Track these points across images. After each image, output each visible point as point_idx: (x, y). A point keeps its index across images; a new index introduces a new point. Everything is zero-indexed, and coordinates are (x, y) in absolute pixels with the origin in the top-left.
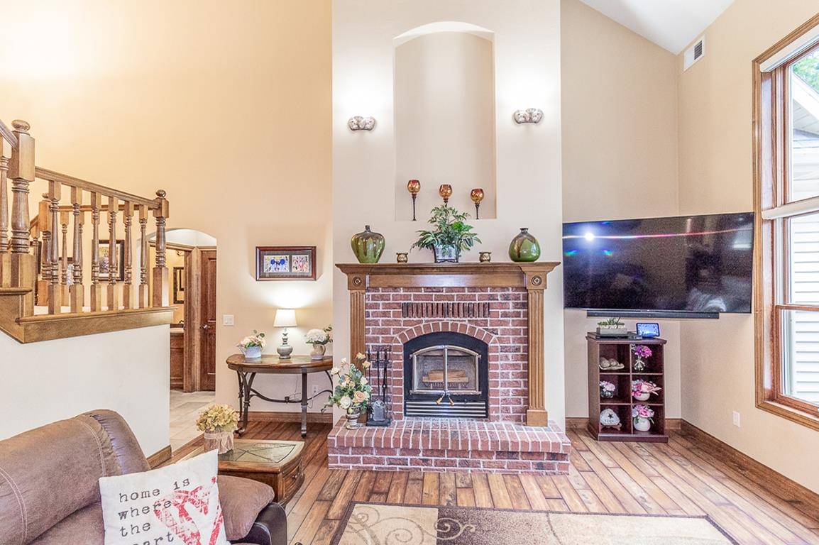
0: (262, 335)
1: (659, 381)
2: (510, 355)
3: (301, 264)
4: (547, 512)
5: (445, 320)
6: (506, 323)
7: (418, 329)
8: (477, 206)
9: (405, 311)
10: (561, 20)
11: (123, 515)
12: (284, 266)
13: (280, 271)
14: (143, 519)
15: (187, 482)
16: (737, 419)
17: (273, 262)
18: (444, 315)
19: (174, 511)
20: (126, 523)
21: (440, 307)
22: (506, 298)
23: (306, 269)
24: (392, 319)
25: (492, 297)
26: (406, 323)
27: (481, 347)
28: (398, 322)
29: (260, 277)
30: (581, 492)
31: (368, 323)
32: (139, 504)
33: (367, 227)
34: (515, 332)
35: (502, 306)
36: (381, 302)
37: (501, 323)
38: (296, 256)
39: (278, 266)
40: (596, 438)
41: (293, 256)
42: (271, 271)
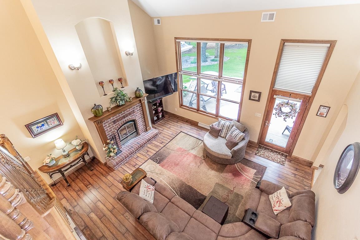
0: (51, 155)
1: (162, 107)
2: (140, 119)
3: (53, 122)
4: (164, 146)
5: (125, 119)
6: (138, 112)
7: (119, 125)
8: (122, 83)
9: (114, 122)
10: (131, 19)
11: (146, 196)
12: (45, 126)
13: (43, 129)
14: (148, 194)
15: (146, 186)
16: (176, 109)
17: (38, 127)
18: (124, 118)
19: (149, 189)
20: (147, 196)
21: (123, 117)
22: (137, 106)
23: (57, 122)
24: (111, 126)
25: (134, 108)
26: (115, 126)
27: (134, 121)
28: (114, 126)
29: (35, 136)
30: (164, 139)
31: (106, 131)
32: (146, 193)
33: (95, 105)
34: (141, 113)
35: (137, 109)
36: (107, 124)
37: (137, 113)
38: (49, 120)
39: (42, 128)
40: (154, 124)
41: (47, 121)
42: (38, 131)
